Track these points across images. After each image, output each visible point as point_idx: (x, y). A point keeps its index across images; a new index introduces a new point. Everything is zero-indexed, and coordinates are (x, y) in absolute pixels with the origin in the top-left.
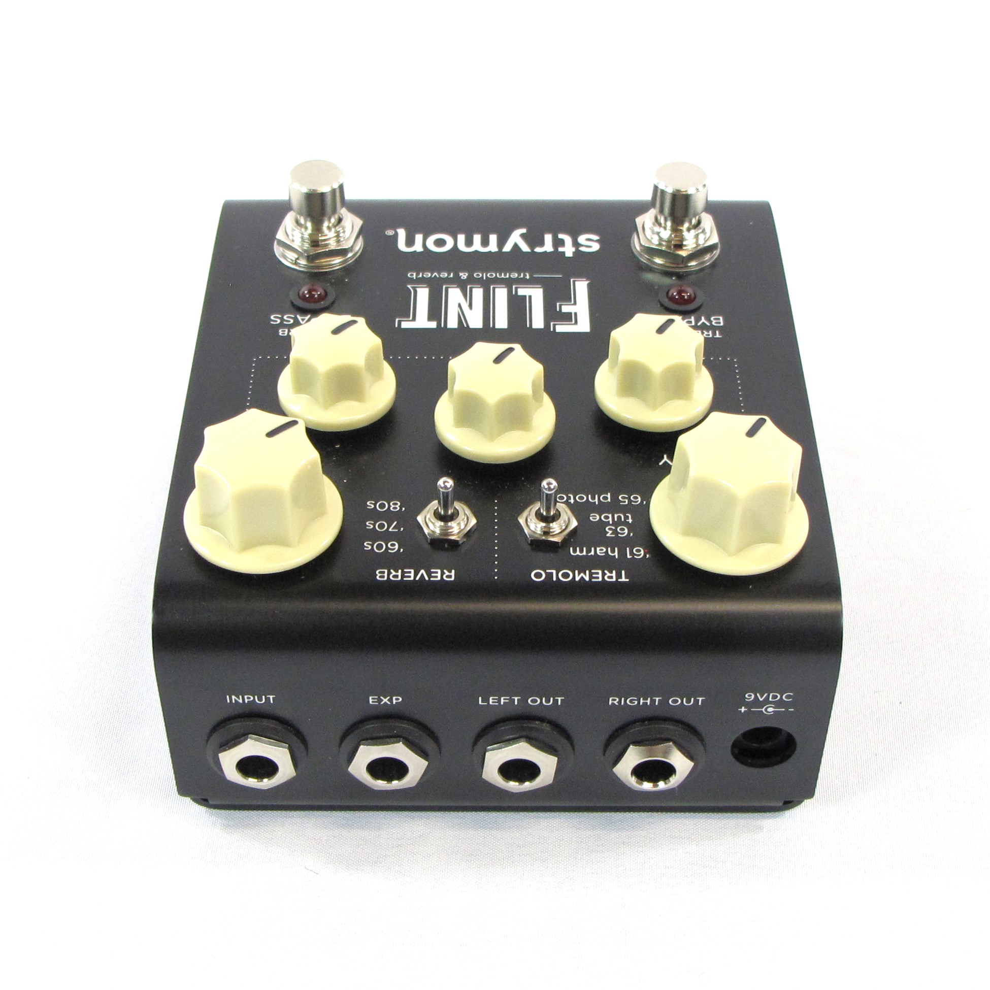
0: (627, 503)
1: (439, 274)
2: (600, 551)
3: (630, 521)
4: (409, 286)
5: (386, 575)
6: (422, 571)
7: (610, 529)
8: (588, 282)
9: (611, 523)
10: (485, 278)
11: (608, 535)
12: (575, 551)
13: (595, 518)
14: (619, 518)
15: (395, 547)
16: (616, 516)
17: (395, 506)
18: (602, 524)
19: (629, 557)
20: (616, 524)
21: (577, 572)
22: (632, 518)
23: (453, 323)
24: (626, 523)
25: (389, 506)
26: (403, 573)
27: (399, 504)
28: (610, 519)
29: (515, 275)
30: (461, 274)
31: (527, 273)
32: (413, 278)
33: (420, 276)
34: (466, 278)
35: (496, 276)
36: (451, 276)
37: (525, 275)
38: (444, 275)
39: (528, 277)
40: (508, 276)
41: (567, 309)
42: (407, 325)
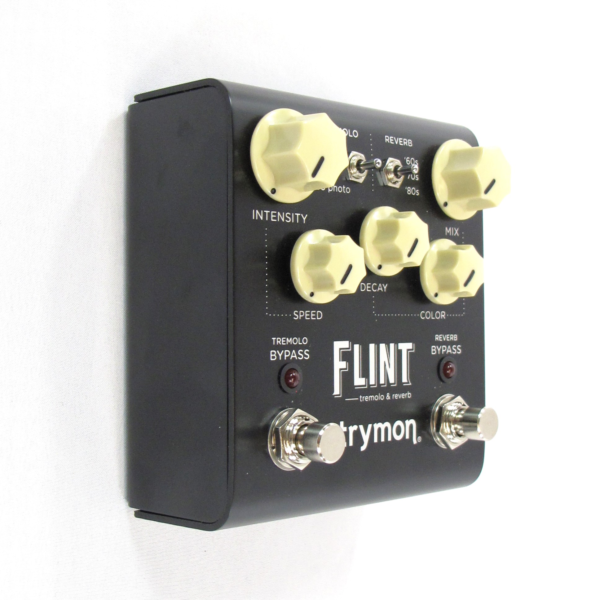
1: (398, 397)
4: (410, 384)
5: (409, 143)
6: (396, 143)
8: (334, 394)
10: (379, 394)
15: (407, 161)
23: (392, 345)
25: (411, 191)
26: (403, 143)
27: (408, 192)
29: (367, 398)
30: (389, 398)
31: (361, 401)
32: (409, 392)
33: (406, 394)
34: (387, 394)
35: (374, 396)
36: (393, 395)
37: (362, 398)
38: (396, 396)
39: (361, 397)
40: (370, 397)
41: (343, 365)
42: (409, 345)
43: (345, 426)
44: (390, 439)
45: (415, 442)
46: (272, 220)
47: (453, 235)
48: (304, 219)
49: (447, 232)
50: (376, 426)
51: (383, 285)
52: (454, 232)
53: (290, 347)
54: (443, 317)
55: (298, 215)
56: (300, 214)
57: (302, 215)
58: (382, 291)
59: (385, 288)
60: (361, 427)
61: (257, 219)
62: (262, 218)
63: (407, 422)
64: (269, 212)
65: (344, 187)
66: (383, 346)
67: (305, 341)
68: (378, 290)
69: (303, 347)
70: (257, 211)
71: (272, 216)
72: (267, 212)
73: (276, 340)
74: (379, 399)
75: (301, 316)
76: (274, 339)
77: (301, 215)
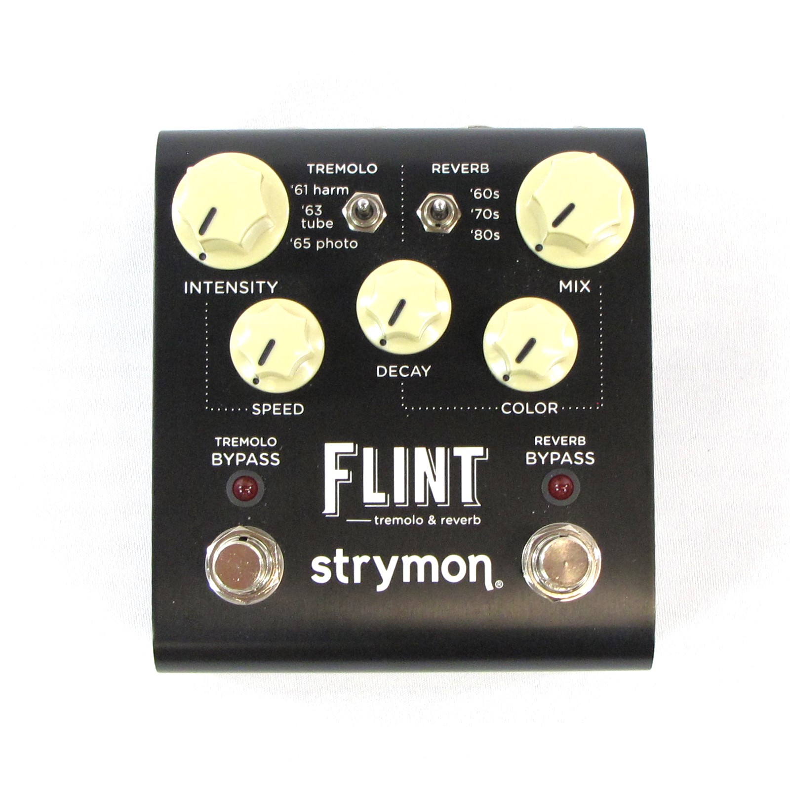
0: (305, 240)
1: (453, 522)
2: (326, 191)
3: (303, 221)
4: (479, 505)
5: (482, 168)
6: (455, 171)
7: (318, 212)
8: (324, 512)
9: (318, 219)
10: (414, 516)
11: (320, 206)
12: (345, 190)
13: (329, 224)
14: (311, 224)
15: (477, 194)
16: (313, 227)
17: (479, 235)
18: (324, 217)
19: (306, 186)
20: (313, 218)
21: (344, 172)
22: (302, 223)
23: (440, 451)
24: (307, 218)
25: (483, 234)
26: (469, 170)
27: (475, 237)
28: (318, 222)
29: (388, 521)
30: (434, 522)
31: (377, 524)
32: (476, 517)
33: (470, 519)
34: (430, 517)
35: (404, 519)
36: (443, 519)
37: (379, 521)
38: (449, 521)
39: (376, 518)
40: (394, 519)
41: (344, 474)
42: (479, 451)
43: (344, 555)
44: (435, 578)
45: (489, 586)
46: (217, 292)
47: (576, 291)
48: (272, 288)
49: (563, 288)
50: (407, 560)
51: (423, 367)
52: (580, 286)
53: (247, 450)
54: (552, 411)
55: (261, 283)
56: (264, 282)
57: (268, 283)
58: (420, 375)
59: (426, 372)
60: (378, 560)
61: (191, 292)
62: (199, 291)
63: (471, 558)
64: (212, 282)
65: (346, 241)
66: (421, 453)
67: (272, 442)
68: (412, 376)
69: (269, 450)
70: (192, 284)
71: (217, 287)
72: (208, 283)
73: (221, 441)
74: (414, 523)
75: (264, 410)
76: (218, 439)
77: (266, 283)
